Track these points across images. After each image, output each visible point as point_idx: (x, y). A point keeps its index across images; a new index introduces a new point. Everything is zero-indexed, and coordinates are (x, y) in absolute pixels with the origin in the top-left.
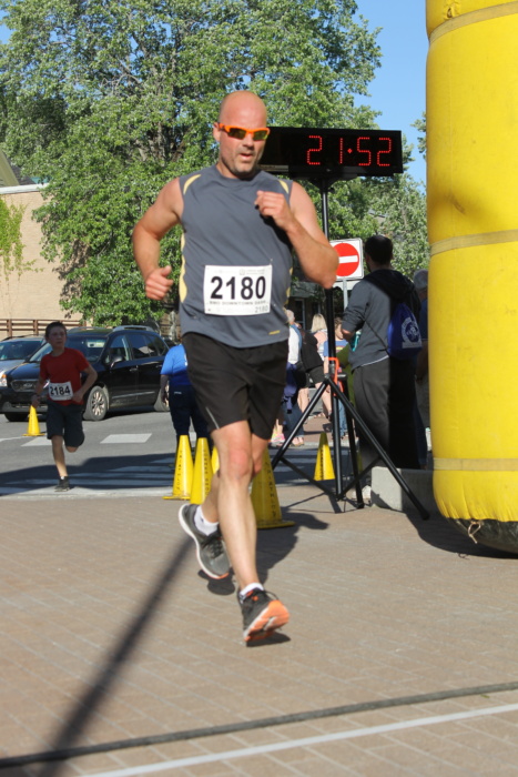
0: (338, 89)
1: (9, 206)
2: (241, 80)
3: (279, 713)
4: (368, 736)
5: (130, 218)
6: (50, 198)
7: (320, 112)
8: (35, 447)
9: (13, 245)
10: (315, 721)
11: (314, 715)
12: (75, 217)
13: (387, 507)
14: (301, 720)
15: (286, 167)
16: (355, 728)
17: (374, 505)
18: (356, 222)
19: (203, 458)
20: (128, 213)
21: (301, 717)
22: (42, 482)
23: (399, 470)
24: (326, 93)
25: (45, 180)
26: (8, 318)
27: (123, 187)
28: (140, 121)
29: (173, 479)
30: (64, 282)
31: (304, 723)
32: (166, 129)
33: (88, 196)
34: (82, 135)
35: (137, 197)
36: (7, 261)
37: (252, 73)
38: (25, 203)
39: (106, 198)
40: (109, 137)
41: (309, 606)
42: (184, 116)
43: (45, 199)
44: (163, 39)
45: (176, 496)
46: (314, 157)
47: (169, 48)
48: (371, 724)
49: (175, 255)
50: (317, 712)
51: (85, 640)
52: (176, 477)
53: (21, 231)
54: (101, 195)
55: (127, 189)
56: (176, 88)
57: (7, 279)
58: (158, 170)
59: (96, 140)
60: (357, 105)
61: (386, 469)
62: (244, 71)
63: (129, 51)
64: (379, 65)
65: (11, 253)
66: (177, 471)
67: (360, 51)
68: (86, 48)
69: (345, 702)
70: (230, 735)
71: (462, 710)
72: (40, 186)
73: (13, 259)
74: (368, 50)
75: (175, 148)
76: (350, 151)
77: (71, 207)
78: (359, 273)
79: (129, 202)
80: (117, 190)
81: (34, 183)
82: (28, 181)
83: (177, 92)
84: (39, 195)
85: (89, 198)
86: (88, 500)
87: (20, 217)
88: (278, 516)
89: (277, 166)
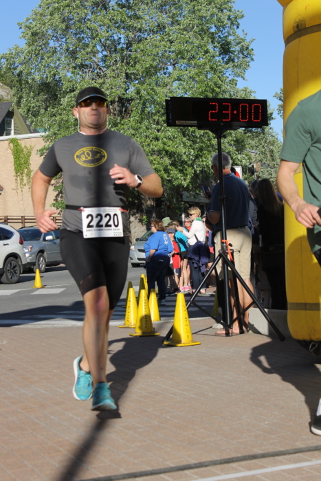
0: (227, 75)
1: (23, 146)
2: (167, 69)
3: (193, 461)
4: (248, 476)
6: (48, 141)
7: (215, 89)
8: (39, 295)
9: (26, 170)
10: (215, 467)
11: (215, 463)
13: (258, 333)
14: (206, 466)
15: (196, 122)
16: (240, 471)
17: (250, 331)
19: (144, 302)
21: (207, 464)
22: (43, 316)
23: (266, 310)
24: (219, 77)
26: (23, 215)
29: (124, 315)
30: (57, 193)
31: (208, 468)
32: (121, 99)
36: (22, 180)
37: (174, 65)
38: (33, 145)
41: (210, 394)
42: (131, 92)
43: (46, 142)
44: (119, 44)
45: (126, 326)
46: (213, 116)
47: (122, 49)
48: (250, 469)
50: (216, 461)
51: (71, 415)
52: (127, 314)
53: (30, 162)
56: (127, 74)
57: (22, 191)
58: (115, 125)
61: (258, 309)
62: (169, 64)
63: (98, 52)
64: (252, 59)
65: (24, 175)
66: (127, 310)
67: (241, 51)
68: (71, 49)
69: (234, 455)
70: (162, 475)
71: (307, 460)
72: (43, 134)
73: (25, 178)
74: (246, 51)
75: (126, 111)
76: (235, 112)
81: (38, 132)
82: (35, 131)
83: (127, 76)
84: (41, 139)
86: (72, 328)
87: (30, 153)
88: (190, 339)
89: (190, 122)
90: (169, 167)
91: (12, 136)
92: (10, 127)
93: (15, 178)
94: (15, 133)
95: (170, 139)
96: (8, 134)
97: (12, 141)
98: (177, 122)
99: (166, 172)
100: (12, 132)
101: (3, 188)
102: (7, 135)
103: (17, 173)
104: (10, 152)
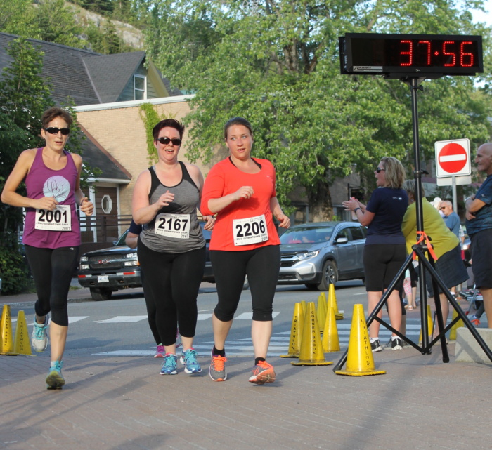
1: (159, 115)
5: (266, 125)
6: (196, 107)
12: (219, 124)
15: (381, 68)
18: (472, 127)
20: (264, 120)
25: (192, 91)
27: (260, 98)
28: (278, 37)
32: (300, 45)
33: (229, 106)
34: (228, 52)
35: (273, 106)
38: (174, 113)
39: (245, 107)
40: (252, 52)
43: (192, 108)
46: (405, 59)
49: (307, 158)
54: (241, 105)
55: (265, 99)
58: (292, 82)
59: (239, 55)
60: (474, 22)
72: (188, 97)
76: (437, 53)
77: (214, 115)
78: (467, 169)
79: (267, 111)
80: (256, 101)
81: (181, 94)
82: (177, 93)
84: (186, 104)
85: (230, 108)
88: (371, 366)
89: (372, 67)
90: (372, 141)
91: (145, 100)
92: (143, 87)
93: (149, 161)
94: (149, 97)
95: (372, 100)
96: (139, 97)
97: (144, 107)
98: (354, 67)
99: (367, 149)
100: (145, 95)
101: (131, 176)
102: (137, 99)
103: (151, 154)
104: (141, 123)
